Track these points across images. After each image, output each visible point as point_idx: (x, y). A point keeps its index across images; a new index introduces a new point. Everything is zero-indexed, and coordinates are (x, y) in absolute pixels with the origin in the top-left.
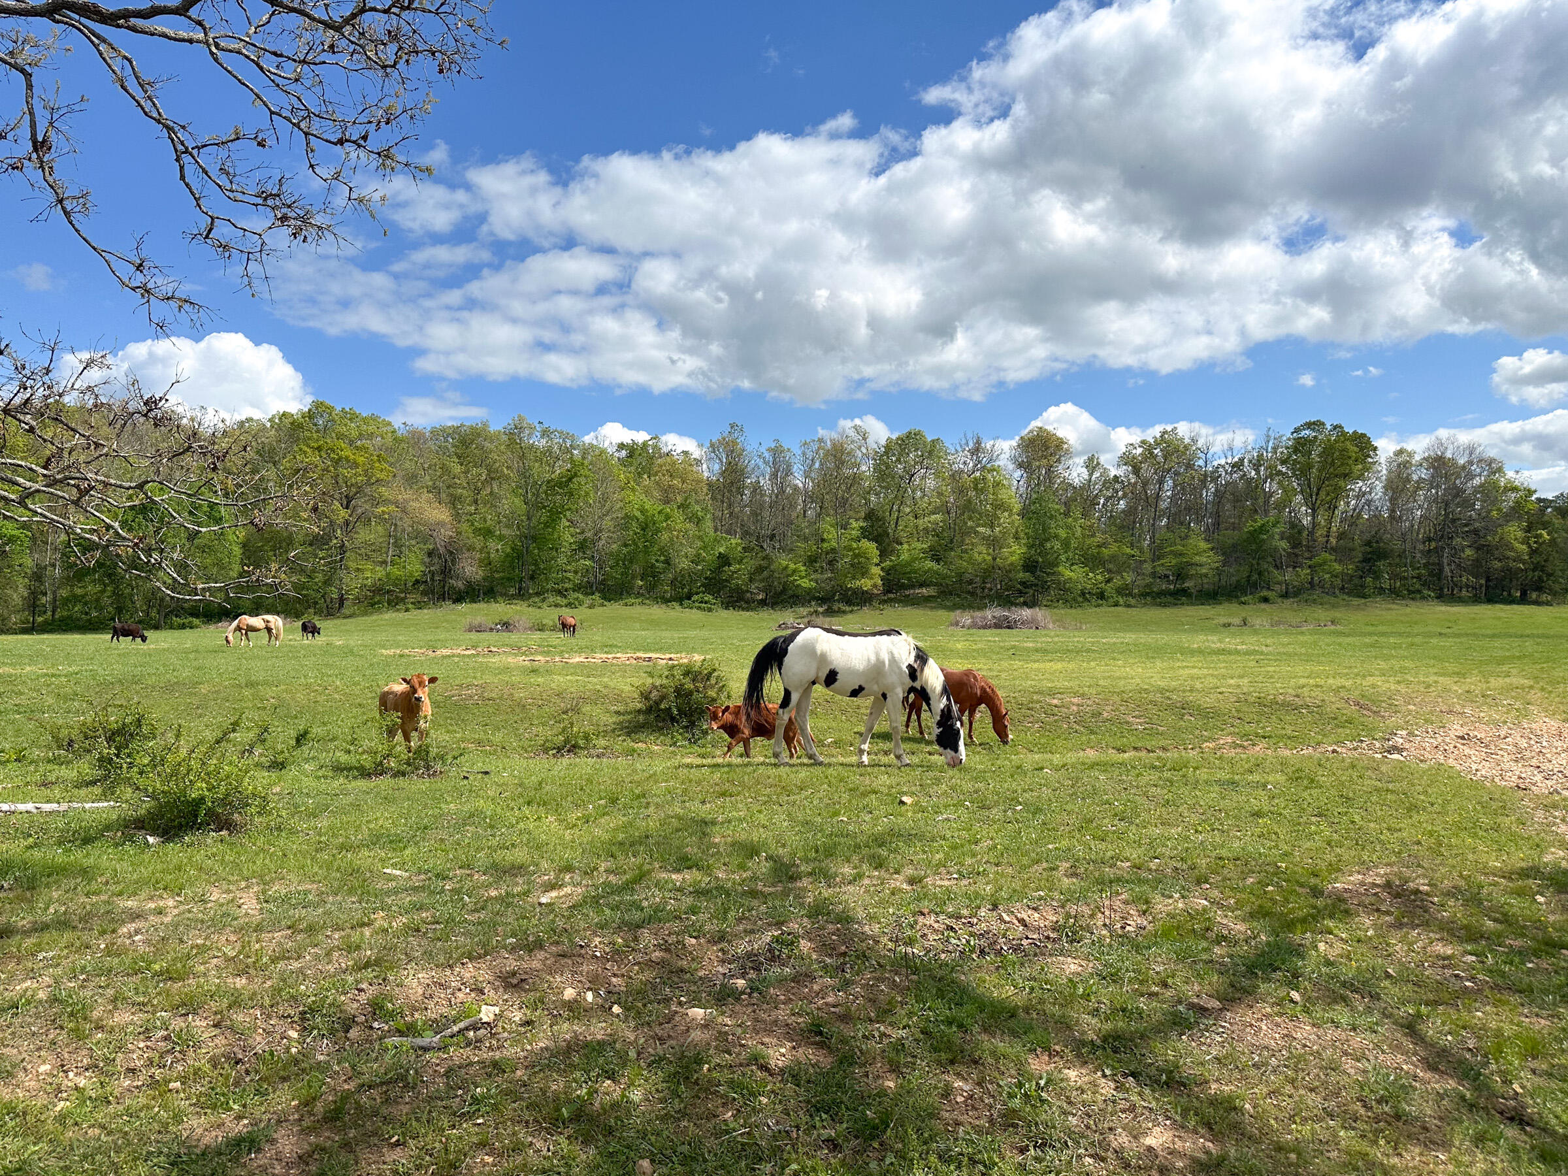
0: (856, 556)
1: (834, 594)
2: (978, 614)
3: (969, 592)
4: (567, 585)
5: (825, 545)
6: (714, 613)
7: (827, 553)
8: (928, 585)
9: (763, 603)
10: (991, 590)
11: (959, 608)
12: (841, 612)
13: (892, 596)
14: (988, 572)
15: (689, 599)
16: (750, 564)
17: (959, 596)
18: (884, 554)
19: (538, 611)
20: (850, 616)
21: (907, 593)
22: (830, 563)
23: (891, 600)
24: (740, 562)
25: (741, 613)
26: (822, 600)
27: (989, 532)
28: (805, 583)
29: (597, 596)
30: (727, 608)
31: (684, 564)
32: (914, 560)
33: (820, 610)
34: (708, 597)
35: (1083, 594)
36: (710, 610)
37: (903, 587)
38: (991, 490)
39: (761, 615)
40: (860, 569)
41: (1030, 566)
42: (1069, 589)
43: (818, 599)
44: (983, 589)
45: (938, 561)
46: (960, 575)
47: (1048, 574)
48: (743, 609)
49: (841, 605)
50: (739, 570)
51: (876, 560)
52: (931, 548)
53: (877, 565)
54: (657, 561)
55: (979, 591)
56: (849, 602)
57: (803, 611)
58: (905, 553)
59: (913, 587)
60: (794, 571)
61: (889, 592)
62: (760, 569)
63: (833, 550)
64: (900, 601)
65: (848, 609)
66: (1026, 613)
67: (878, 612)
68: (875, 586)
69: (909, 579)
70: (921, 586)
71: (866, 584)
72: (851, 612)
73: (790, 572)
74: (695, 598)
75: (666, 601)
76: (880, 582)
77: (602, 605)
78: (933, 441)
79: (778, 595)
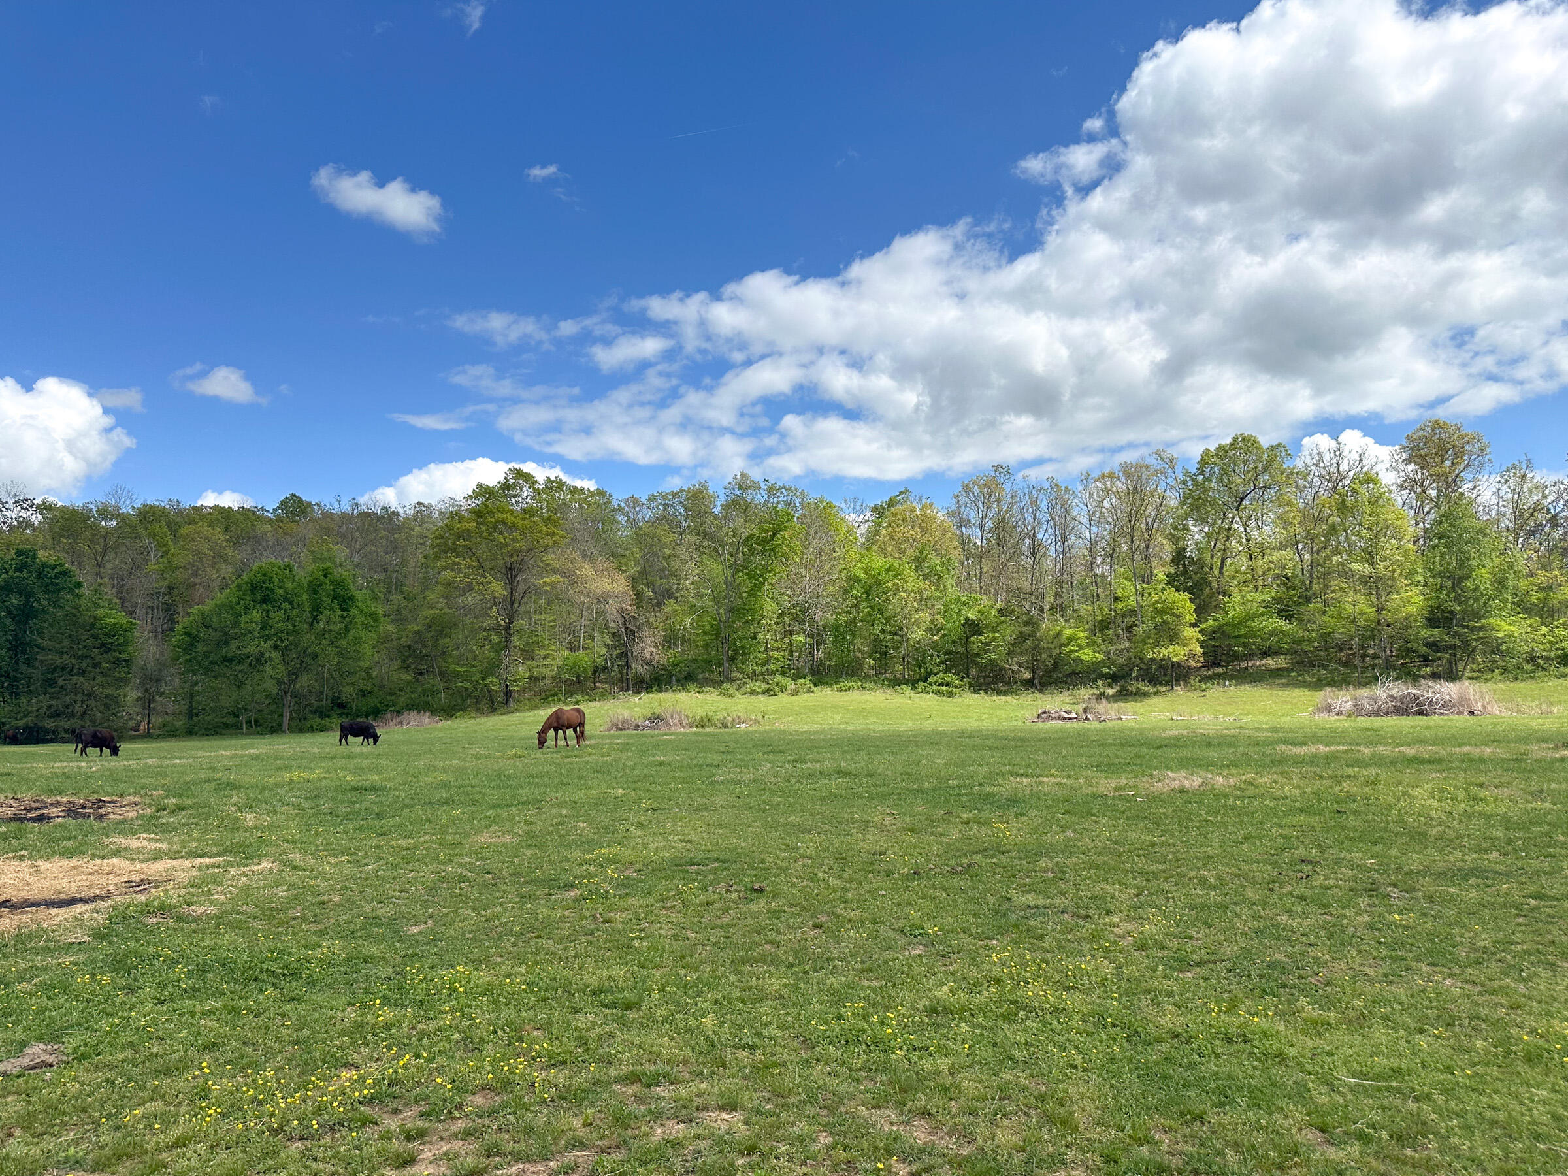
0: (1161, 612)
1: (1132, 670)
2: (1363, 692)
3: (1340, 662)
4: (772, 667)
5: (1119, 605)
6: (957, 700)
7: (1124, 616)
8: (1276, 654)
9: (1029, 684)
10: (1375, 656)
11: (1329, 685)
12: (1140, 695)
13: (1221, 670)
14: (1372, 631)
15: (925, 680)
16: (1009, 631)
17: (1325, 667)
18: (1202, 610)
19: (729, 700)
20: (1154, 701)
21: (1244, 665)
22: (1129, 629)
23: (1219, 676)
24: (994, 630)
25: (996, 698)
26: (1113, 678)
27: (1367, 570)
28: (1088, 655)
29: (807, 681)
30: (976, 692)
31: (917, 634)
32: (1250, 617)
33: (1111, 692)
34: (950, 677)
35: (1532, 659)
36: (950, 695)
37: (1237, 657)
38: (1367, 508)
39: (1022, 699)
40: (1168, 633)
41: (1438, 617)
42: (1508, 651)
43: (1105, 676)
44: (1363, 656)
45: (1289, 618)
46: (1325, 637)
47: (1473, 630)
48: (999, 693)
49: (1141, 685)
50: (994, 639)
51: (1192, 618)
52: (1278, 601)
53: (1194, 625)
54: (883, 631)
55: (1357, 661)
56: (1153, 680)
57: (1084, 693)
58: (1236, 605)
59: (1250, 656)
60: (1070, 639)
61: (1215, 664)
62: (1023, 637)
63: (1132, 612)
64: (1231, 678)
65: (1150, 689)
66: (1447, 690)
67: (1198, 693)
68: (1191, 656)
69: (1245, 645)
70: (1265, 654)
71: (1176, 653)
72: (1156, 694)
73: (1063, 641)
74: (933, 679)
75: (895, 683)
76: (1198, 650)
77: (810, 691)
78: (1272, 449)
79: (1048, 672)
